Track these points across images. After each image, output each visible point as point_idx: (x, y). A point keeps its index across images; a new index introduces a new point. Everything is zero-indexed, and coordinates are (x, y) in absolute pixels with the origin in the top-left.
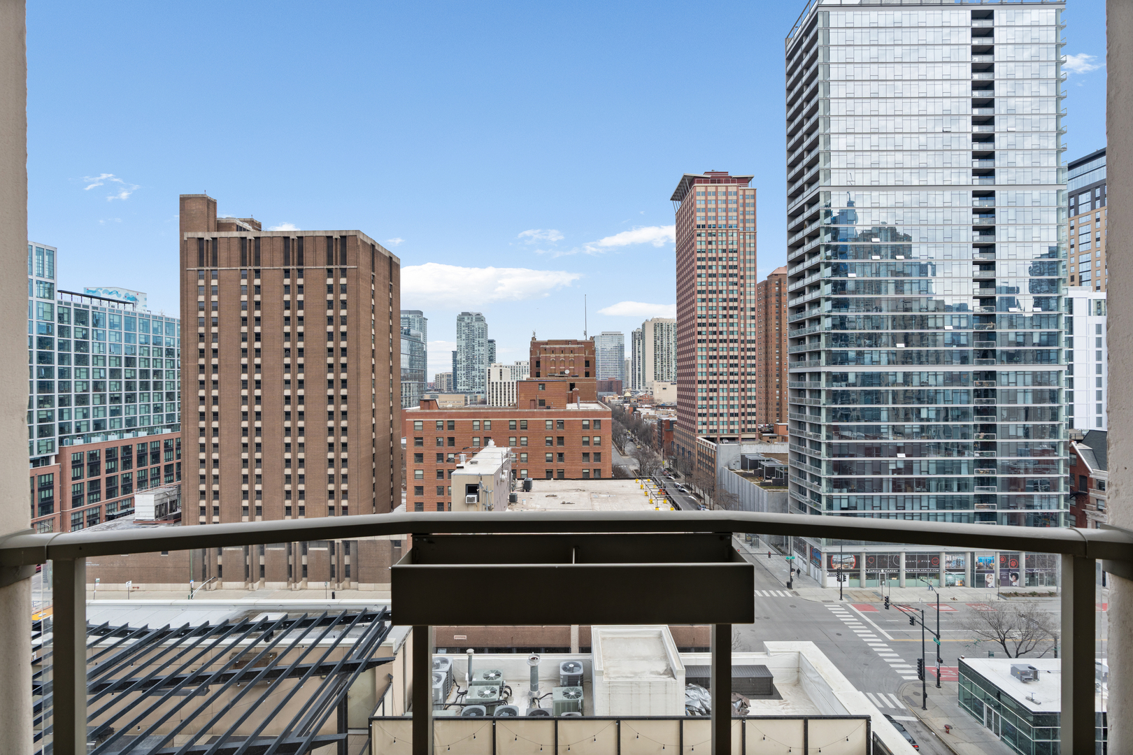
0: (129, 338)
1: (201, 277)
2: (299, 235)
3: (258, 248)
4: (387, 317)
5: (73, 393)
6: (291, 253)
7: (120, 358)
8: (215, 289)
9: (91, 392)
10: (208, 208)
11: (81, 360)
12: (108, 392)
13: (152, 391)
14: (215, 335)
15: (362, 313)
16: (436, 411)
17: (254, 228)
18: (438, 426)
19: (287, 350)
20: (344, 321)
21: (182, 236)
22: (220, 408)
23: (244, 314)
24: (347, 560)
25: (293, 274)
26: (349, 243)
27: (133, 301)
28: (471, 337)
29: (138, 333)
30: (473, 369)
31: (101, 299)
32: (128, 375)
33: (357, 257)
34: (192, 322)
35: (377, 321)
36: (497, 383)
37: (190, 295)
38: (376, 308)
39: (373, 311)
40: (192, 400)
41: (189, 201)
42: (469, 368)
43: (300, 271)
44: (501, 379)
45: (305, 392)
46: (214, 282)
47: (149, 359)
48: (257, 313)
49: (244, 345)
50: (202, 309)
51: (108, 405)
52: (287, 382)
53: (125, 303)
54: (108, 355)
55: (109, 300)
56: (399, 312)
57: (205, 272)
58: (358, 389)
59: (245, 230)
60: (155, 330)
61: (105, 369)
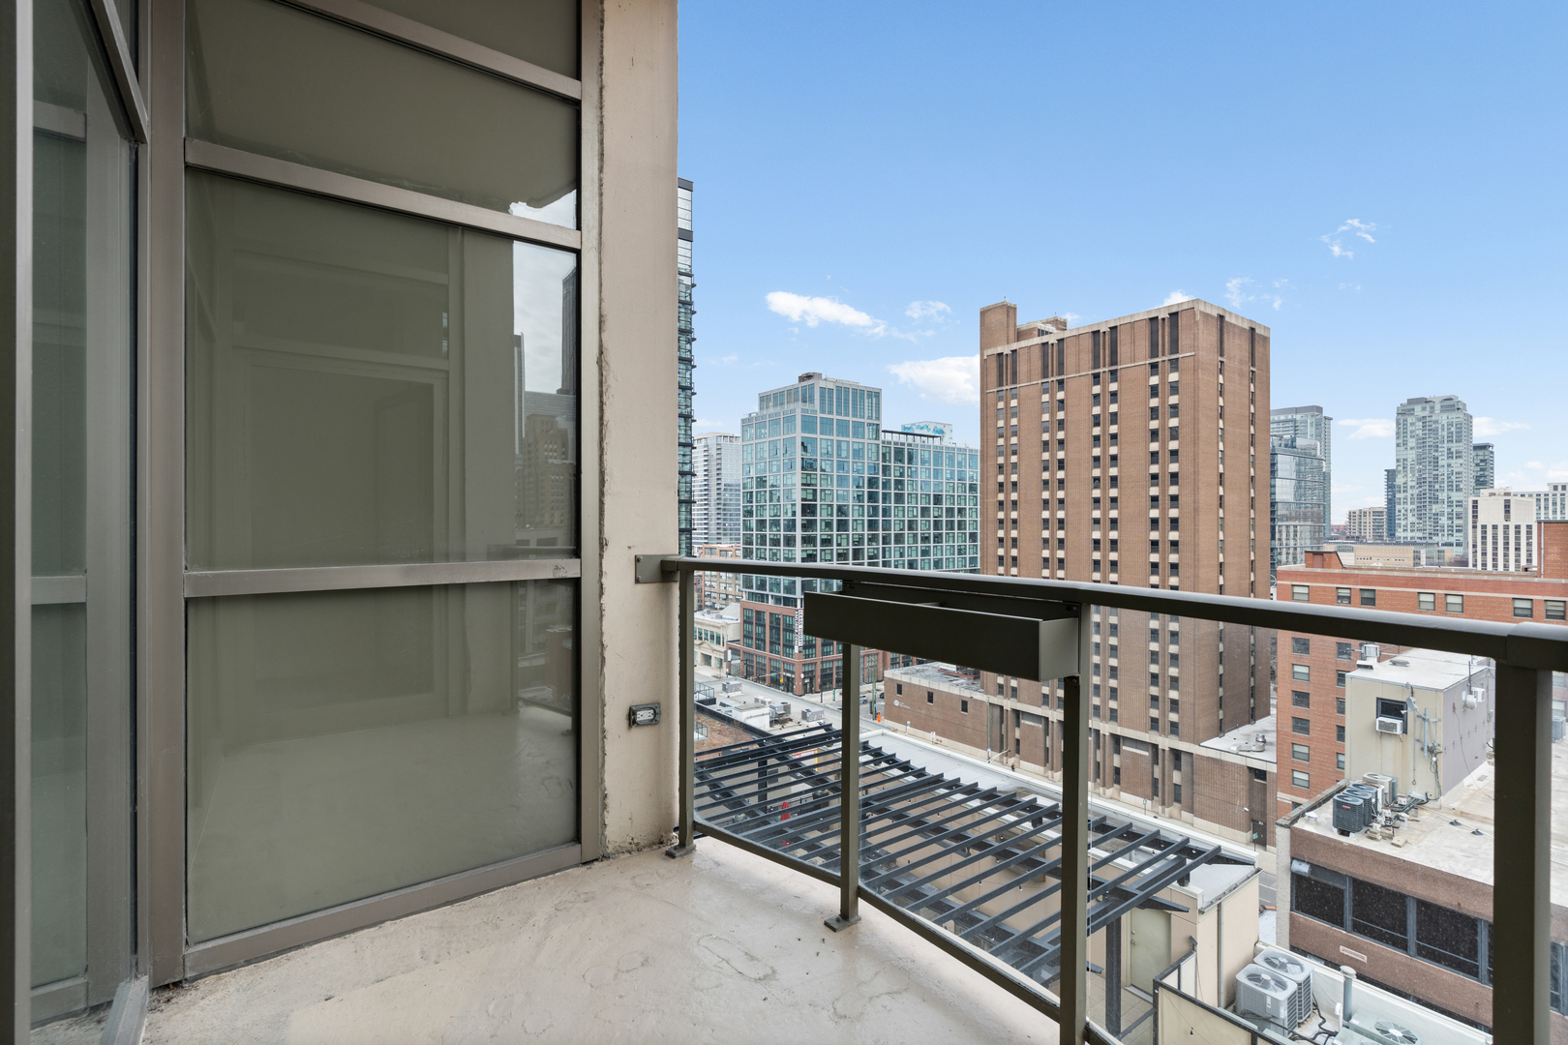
0: (937, 473)
1: (1000, 399)
2: (1112, 325)
3: (1061, 352)
4: (1246, 422)
5: (893, 532)
6: (1101, 351)
7: (929, 495)
8: (1014, 410)
9: (906, 532)
10: (1008, 316)
11: (899, 498)
12: (919, 532)
13: (956, 531)
14: (1015, 465)
15: (1202, 420)
16: (1337, 571)
17: (1058, 329)
18: (1339, 597)
19: (1096, 479)
20: (1174, 434)
21: (982, 355)
22: (1019, 552)
23: (1046, 437)
24: (1176, 777)
25: (1104, 379)
26: (1182, 321)
27: (939, 434)
28: (1430, 441)
29: (944, 468)
30: (1435, 500)
31: (914, 435)
32: (936, 515)
33: (1195, 338)
34: (992, 452)
35: (1228, 429)
36: (1495, 527)
37: (989, 422)
38: (1227, 411)
39: (1221, 416)
40: (992, 542)
41: (989, 313)
42: (1426, 499)
43: (1113, 373)
44: (1507, 518)
45: (1120, 535)
46: (1014, 403)
47: (954, 496)
48: (1061, 435)
49: (1046, 475)
50: (1001, 436)
51: (919, 545)
52: (1097, 521)
53: (933, 437)
54: (919, 492)
55: (921, 435)
56: (1268, 412)
57: (1004, 393)
58: (1196, 531)
59: (1047, 333)
60: (960, 463)
61: (917, 507)
